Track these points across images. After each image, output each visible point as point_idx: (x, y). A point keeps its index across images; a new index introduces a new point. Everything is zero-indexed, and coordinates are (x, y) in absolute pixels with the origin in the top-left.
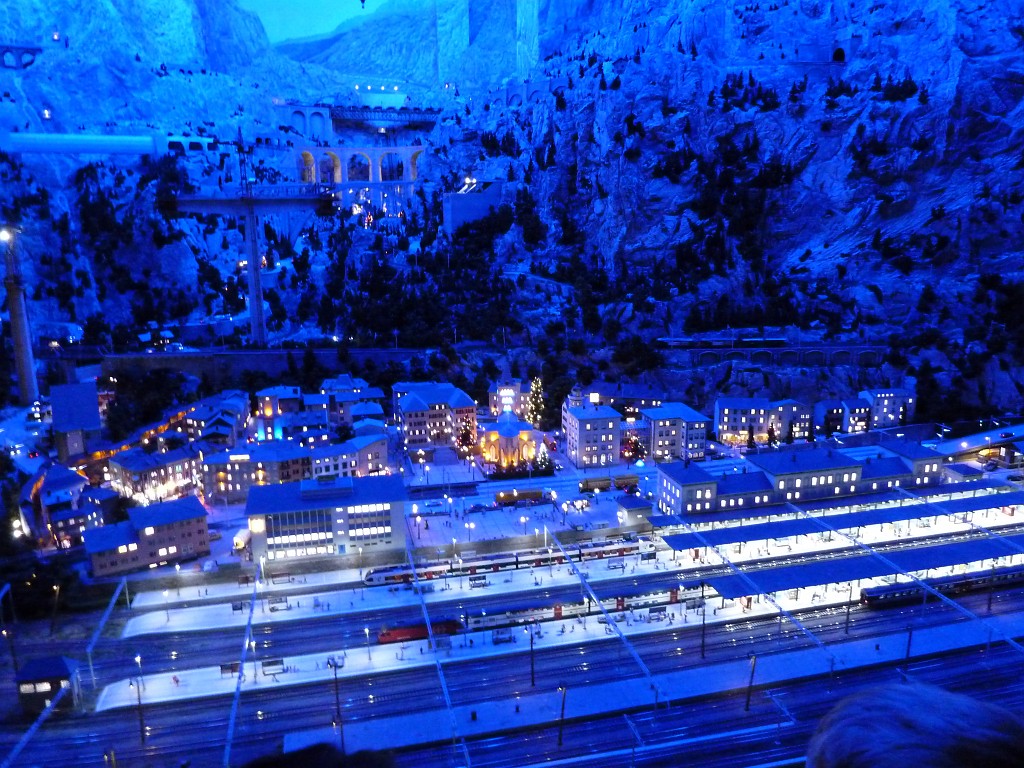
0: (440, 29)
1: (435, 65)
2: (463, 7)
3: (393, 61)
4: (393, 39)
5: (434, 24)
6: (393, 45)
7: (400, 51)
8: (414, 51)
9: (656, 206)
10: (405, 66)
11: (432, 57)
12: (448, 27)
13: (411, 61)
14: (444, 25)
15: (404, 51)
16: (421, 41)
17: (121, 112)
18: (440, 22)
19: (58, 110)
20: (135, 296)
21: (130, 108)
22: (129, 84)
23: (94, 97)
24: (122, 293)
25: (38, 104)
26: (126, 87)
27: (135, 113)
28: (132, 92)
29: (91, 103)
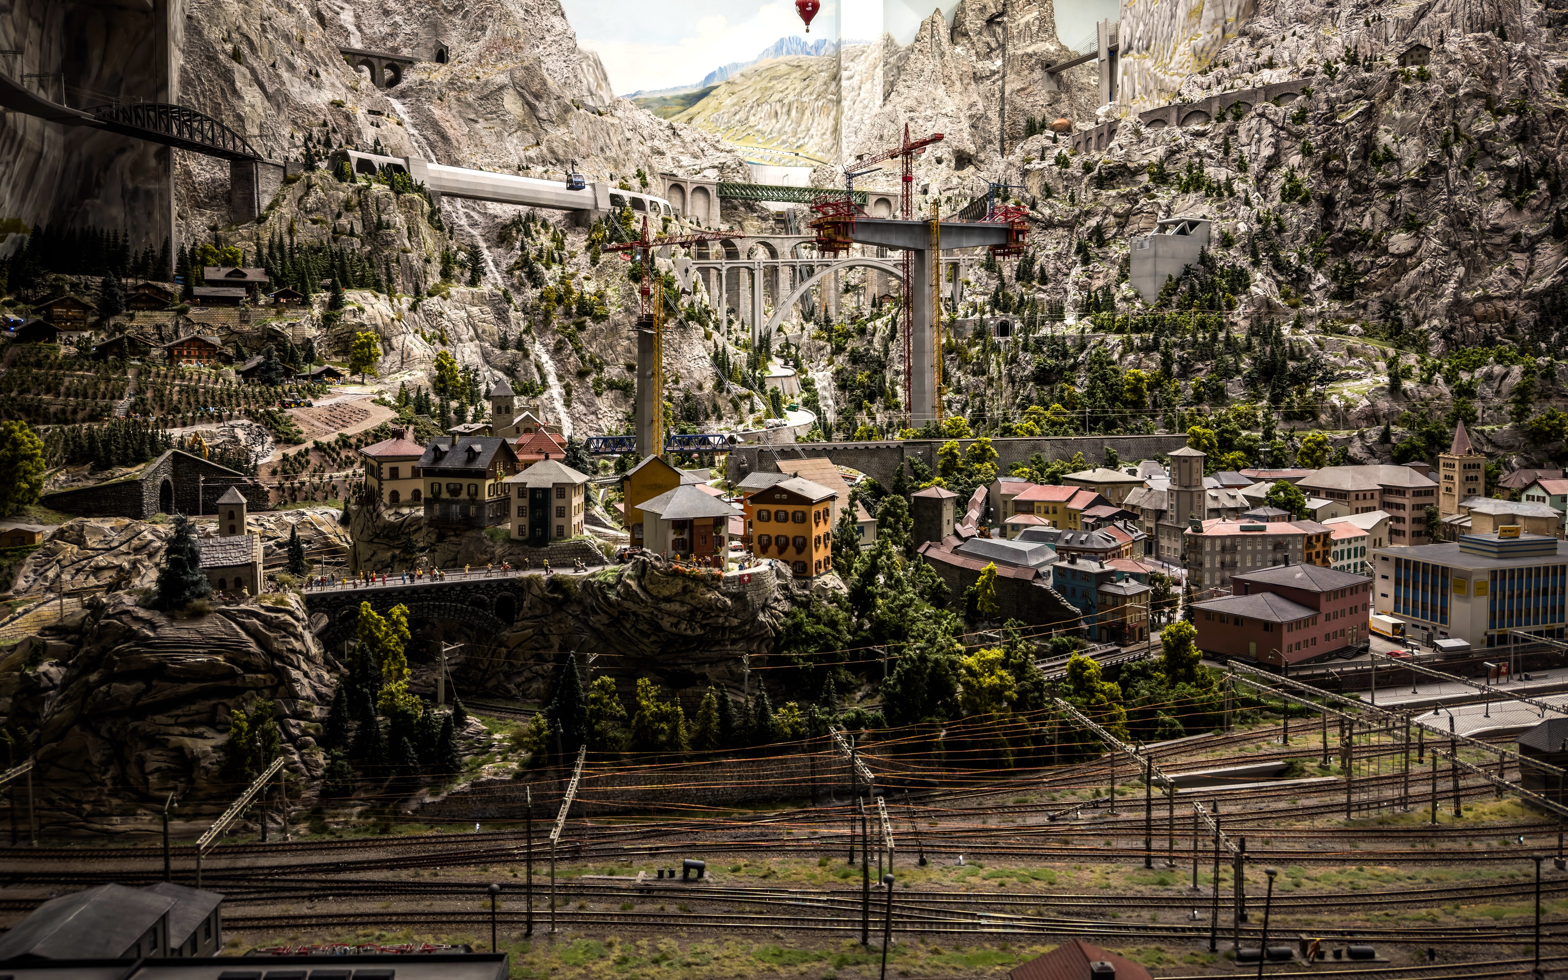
0: (844, 83)
1: (836, 130)
2: (876, 54)
3: (779, 126)
4: (777, 97)
5: (836, 78)
6: (778, 105)
7: (789, 112)
8: (807, 113)
9: (1498, 240)
10: (795, 133)
11: (831, 122)
12: (857, 79)
13: (803, 127)
14: (851, 78)
15: (793, 113)
16: (816, 99)
17: (533, 153)
18: (845, 74)
19: (455, 144)
20: (615, 400)
21: (543, 147)
22: (543, 115)
23: (497, 129)
24: (598, 394)
25: (428, 133)
26: (538, 119)
27: (549, 156)
28: (546, 126)
29: (494, 138)
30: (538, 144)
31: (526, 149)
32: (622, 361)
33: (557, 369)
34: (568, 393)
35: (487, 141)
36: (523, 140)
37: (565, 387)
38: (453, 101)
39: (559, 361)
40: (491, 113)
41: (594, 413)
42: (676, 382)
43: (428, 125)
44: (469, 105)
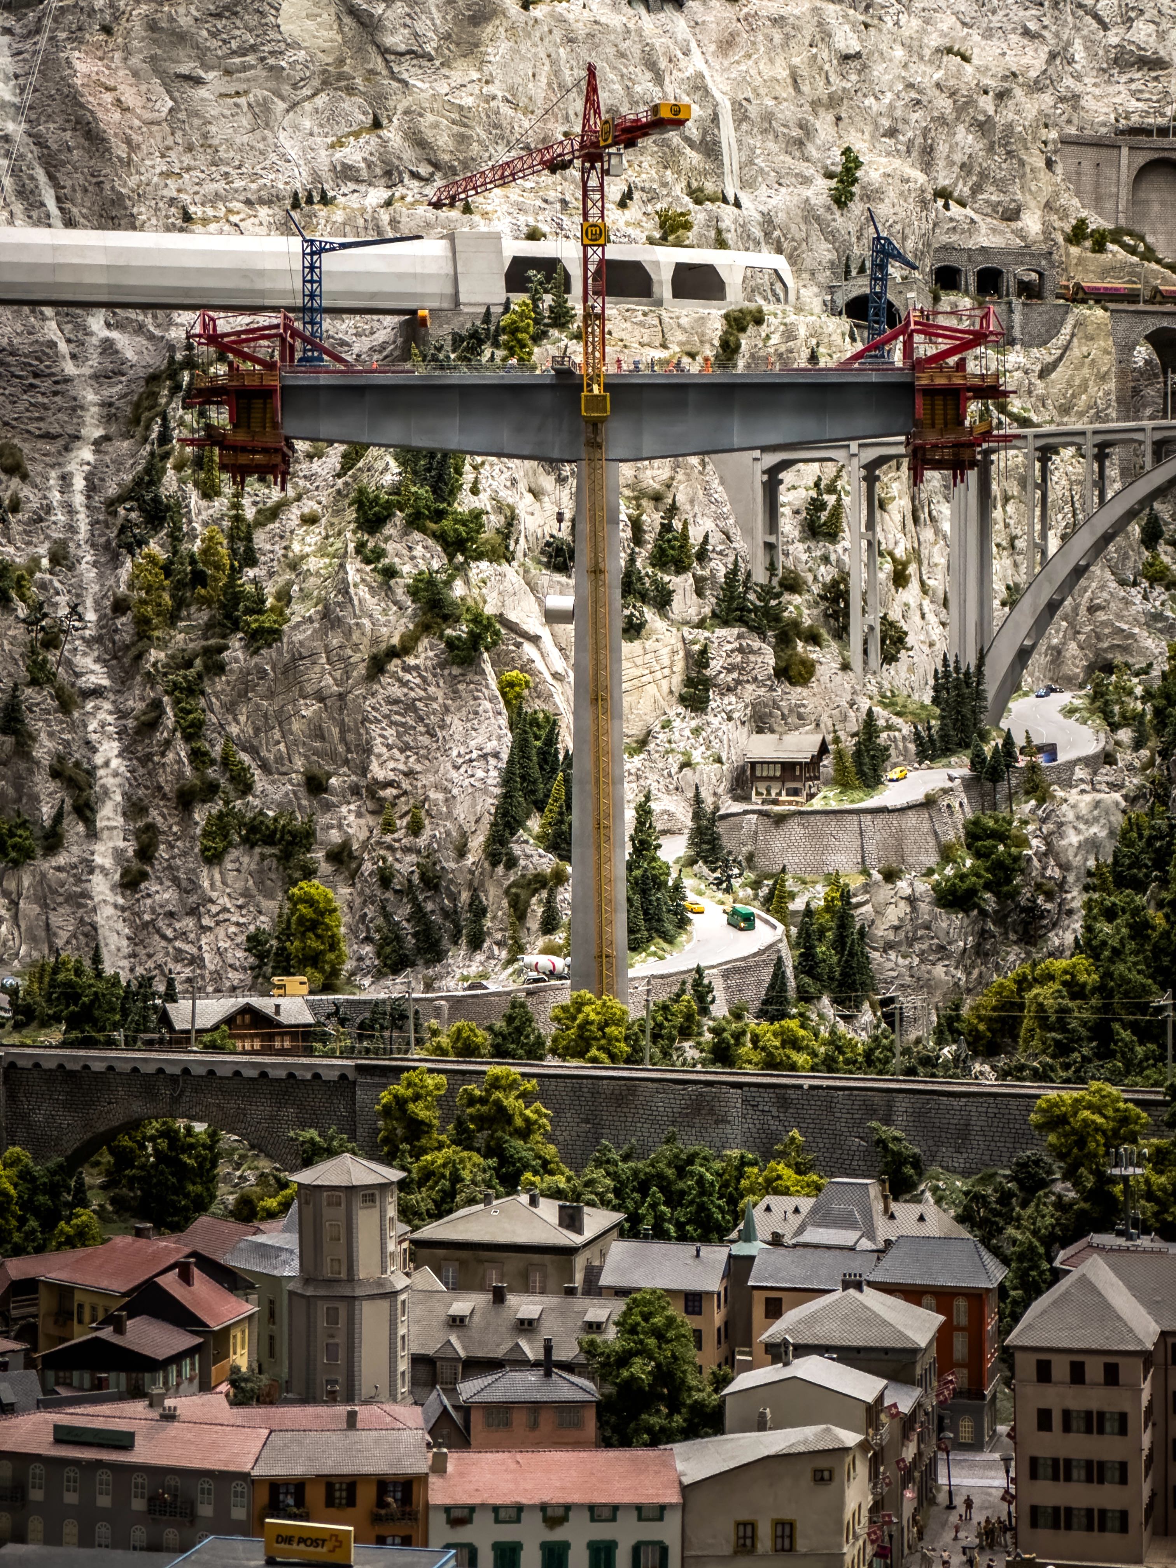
19: (121, 150)
20: (260, 876)
21: (393, 134)
22: (396, 40)
23: (258, 93)
24: (213, 858)
25: (49, 129)
26: (384, 51)
27: (409, 155)
28: (406, 70)
29: (245, 121)
30: (377, 125)
31: (339, 143)
32: (299, 763)
33: (134, 781)
34: (145, 853)
35: (219, 132)
36: (332, 117)
37: (138, 834)
38: (138, 28)
39: (146, 759)
40: (242, 52)
41: (193, 912)
42: (415, 829)
43: (56, 107)
44: (181, 38)
